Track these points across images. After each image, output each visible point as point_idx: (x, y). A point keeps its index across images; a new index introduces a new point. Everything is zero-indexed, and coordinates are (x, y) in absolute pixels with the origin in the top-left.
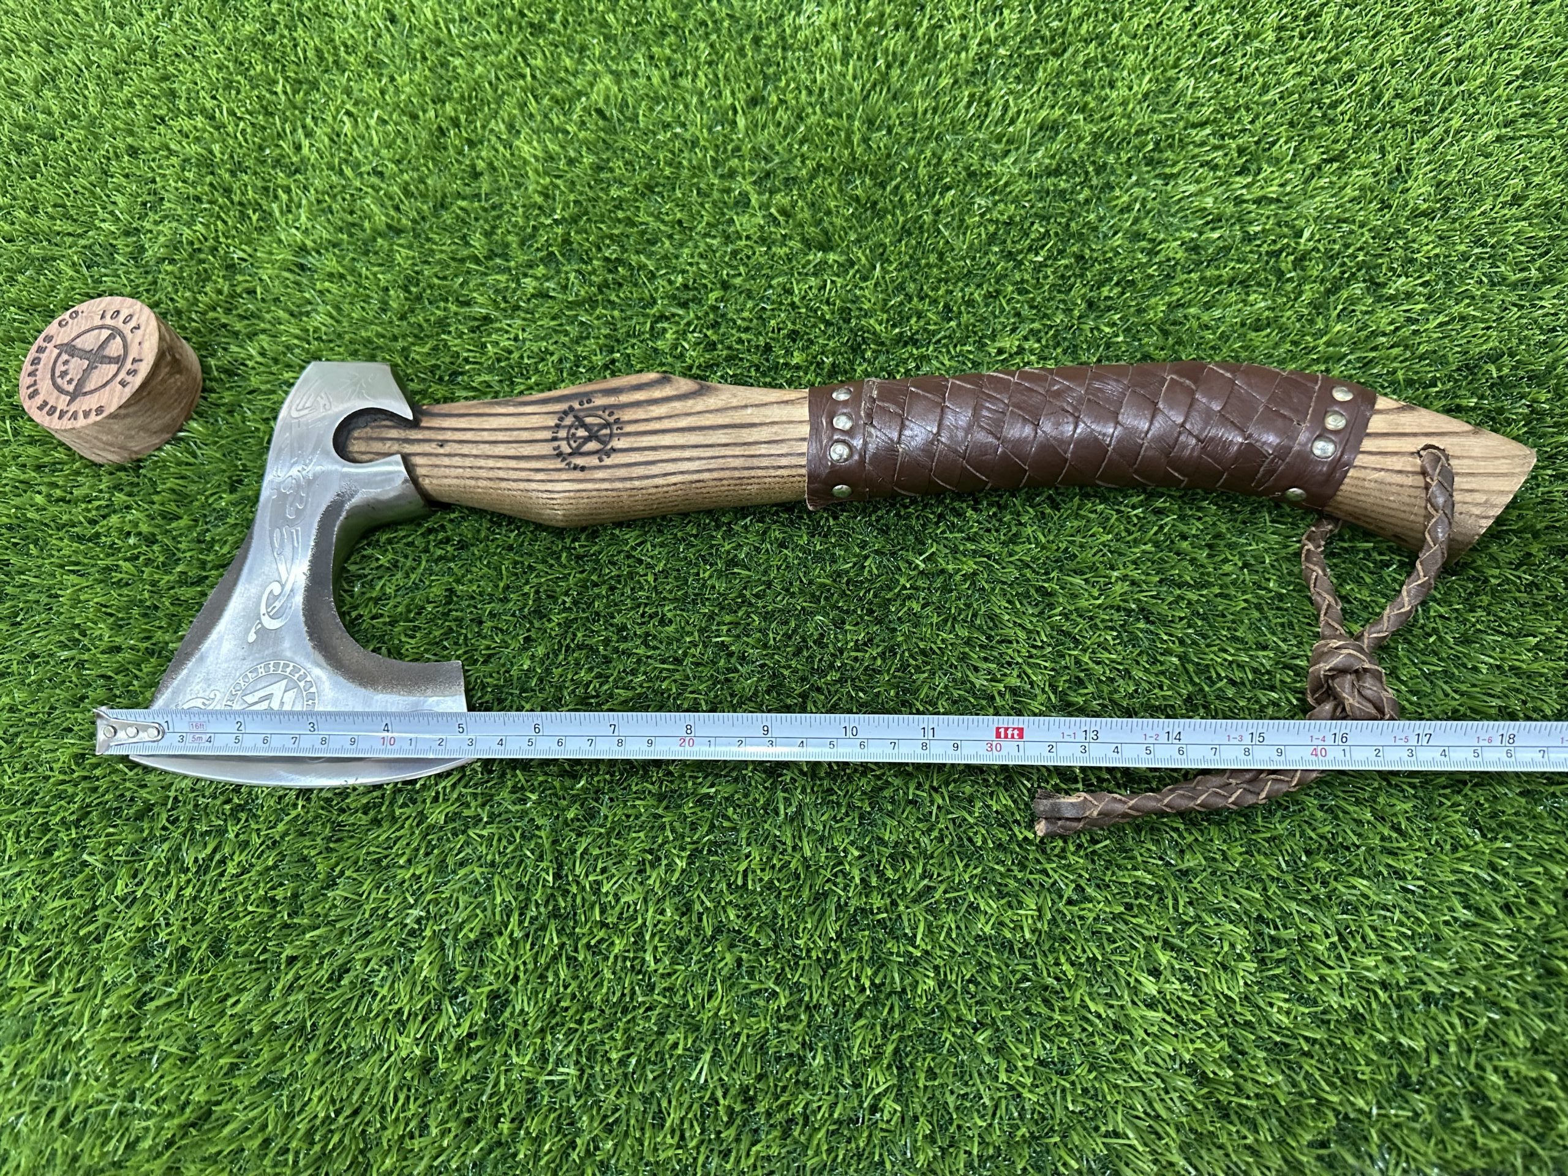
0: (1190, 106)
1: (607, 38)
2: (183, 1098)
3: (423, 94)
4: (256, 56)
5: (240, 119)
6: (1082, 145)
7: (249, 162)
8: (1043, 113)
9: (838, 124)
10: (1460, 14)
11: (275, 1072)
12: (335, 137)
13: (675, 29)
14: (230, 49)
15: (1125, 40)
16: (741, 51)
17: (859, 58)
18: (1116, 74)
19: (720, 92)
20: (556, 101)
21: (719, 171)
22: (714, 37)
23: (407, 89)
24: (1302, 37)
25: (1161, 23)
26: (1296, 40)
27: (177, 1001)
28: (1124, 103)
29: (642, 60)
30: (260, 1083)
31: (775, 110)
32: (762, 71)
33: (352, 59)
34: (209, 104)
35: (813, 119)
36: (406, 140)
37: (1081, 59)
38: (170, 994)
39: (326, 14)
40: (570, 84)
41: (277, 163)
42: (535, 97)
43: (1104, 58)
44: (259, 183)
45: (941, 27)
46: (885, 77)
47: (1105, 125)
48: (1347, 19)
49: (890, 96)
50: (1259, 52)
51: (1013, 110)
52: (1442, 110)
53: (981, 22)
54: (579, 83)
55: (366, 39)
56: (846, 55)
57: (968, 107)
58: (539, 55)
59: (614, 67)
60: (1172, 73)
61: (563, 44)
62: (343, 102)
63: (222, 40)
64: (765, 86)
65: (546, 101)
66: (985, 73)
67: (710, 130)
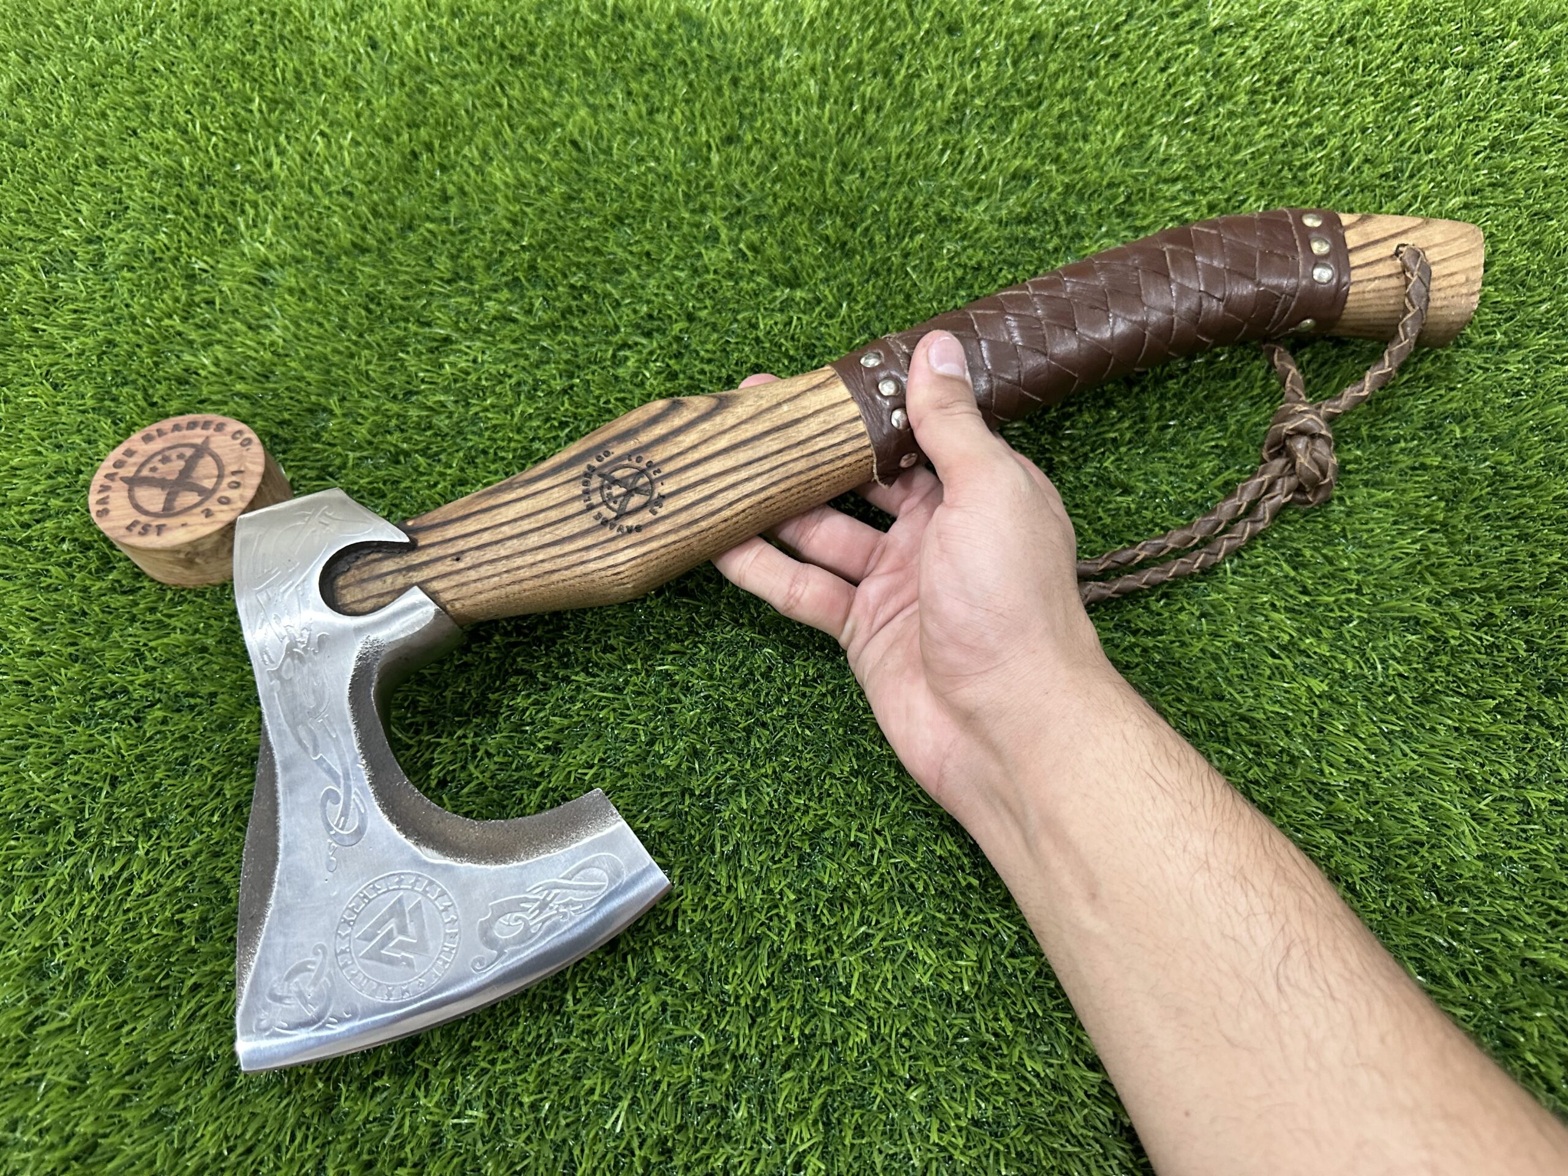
0: (1163, 162)
1: (586, 73)
2: (68, 1129)
3: (398, 118)
4: (234, 75)
5: (214, 134)
6: (1053, 195)
7: (219, 176)
8: (1017, 162)
9: (812, 165)
10: (1430, 86)
11: (167, 1106)
12: (307, 155)
13: (655, 66)
14: (208, 66)
15: (1100, 96)
16: (719, 90)
17: (836, 102)
18: (1090, 129)
19: (695, 130)
20: (531, 130)
21: (691, 206)
22: (692, 76)
23: (382, 113)
24: (1275, 101)
25: (1136, 82)
26: (1268, 105)
27: (70, 1026)
28: (1097, 156)
29: (620, 96)
30: (152, 1117)
31: (749, 149)
32: (739, 111)
33: (329, 82)
34: (182, 117)
35: (787, 159)
36: (378, 163)
37: (1056, 111)
38: (63, 1019)
39: (307, 38)
40: (546, 115)
41: (247, 178)
42: (511, 126)
43: (1078, 112)
44: (227, 198)
45: (919, 76)
46: (860, 121)
47: (1077, 177)
48: (1319, 85)
49: (865, 140)
50: (1231, 115)
51: (986, 157)
52: (1411, 177)
53: (958, 72)
54: (556, 115)
55: (346, 64)
56: (823, 98)
57: (943, 151)
58: (517, 85)
59: (591, 101)
60: (1145, 130)
61: (542, 77)
62: (318, 123)
63: (201, 58)
64: (741, 125)
65: (521, 130)
66: (960, 122)
67: (683, 164)
